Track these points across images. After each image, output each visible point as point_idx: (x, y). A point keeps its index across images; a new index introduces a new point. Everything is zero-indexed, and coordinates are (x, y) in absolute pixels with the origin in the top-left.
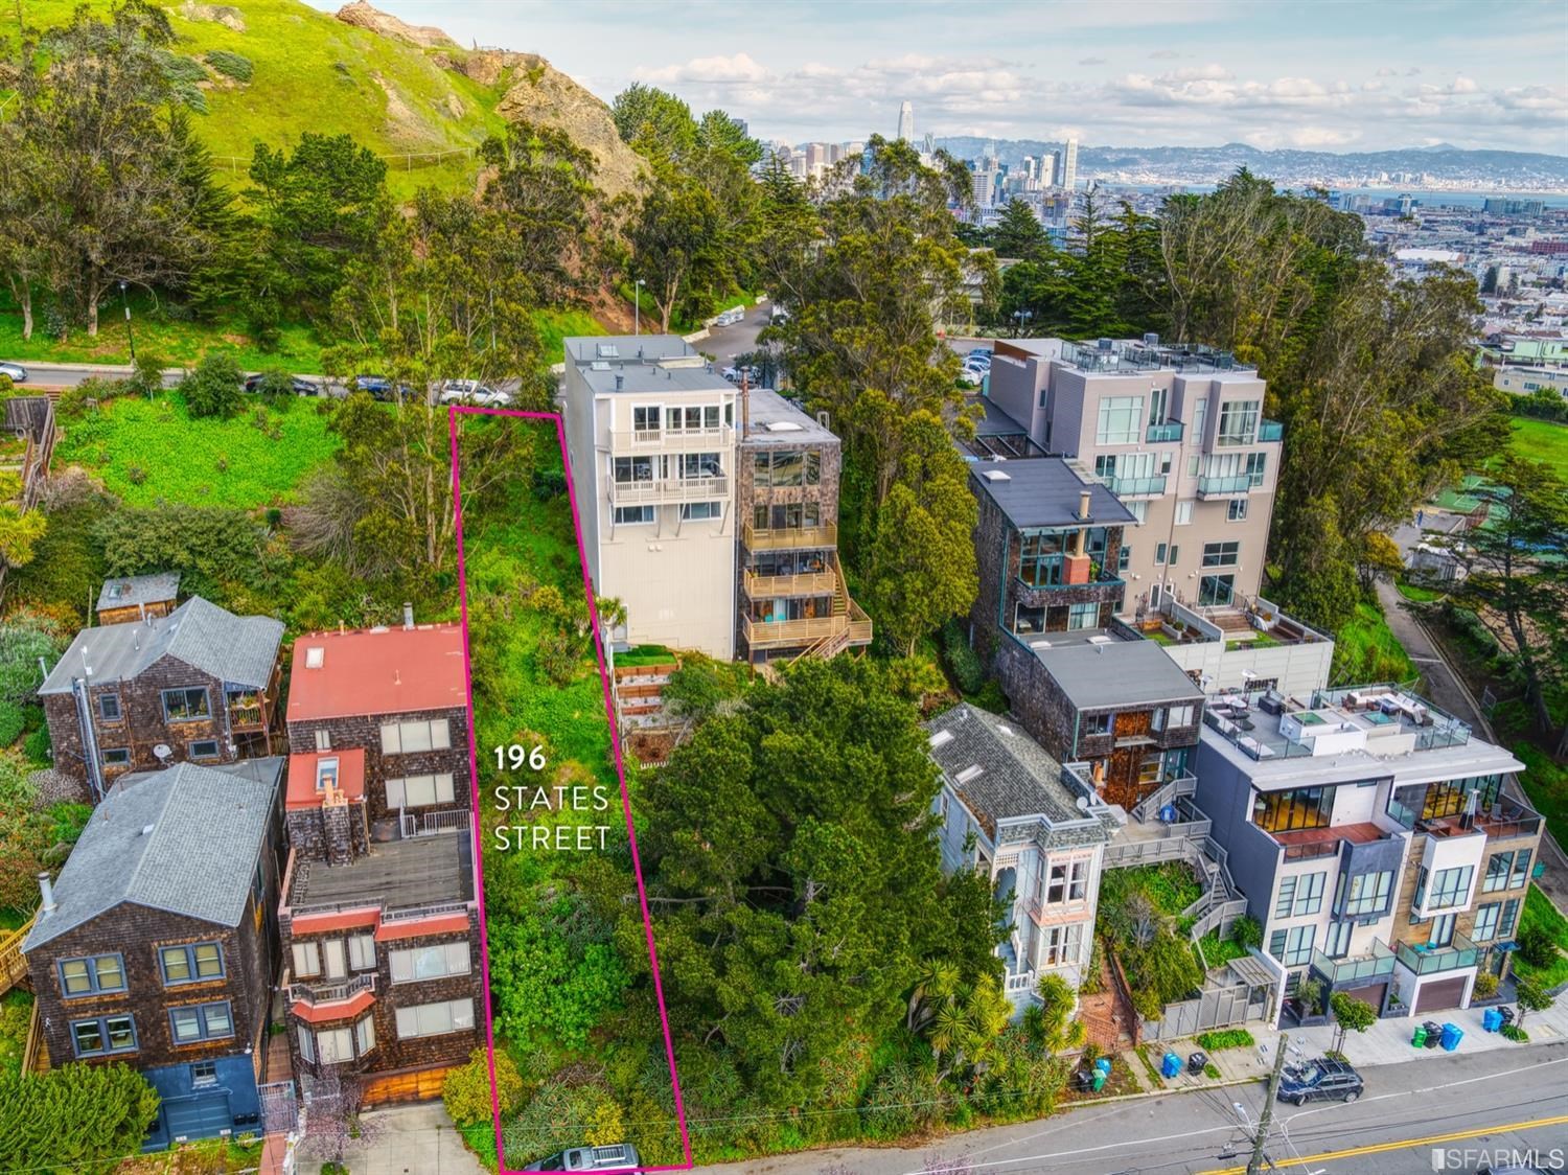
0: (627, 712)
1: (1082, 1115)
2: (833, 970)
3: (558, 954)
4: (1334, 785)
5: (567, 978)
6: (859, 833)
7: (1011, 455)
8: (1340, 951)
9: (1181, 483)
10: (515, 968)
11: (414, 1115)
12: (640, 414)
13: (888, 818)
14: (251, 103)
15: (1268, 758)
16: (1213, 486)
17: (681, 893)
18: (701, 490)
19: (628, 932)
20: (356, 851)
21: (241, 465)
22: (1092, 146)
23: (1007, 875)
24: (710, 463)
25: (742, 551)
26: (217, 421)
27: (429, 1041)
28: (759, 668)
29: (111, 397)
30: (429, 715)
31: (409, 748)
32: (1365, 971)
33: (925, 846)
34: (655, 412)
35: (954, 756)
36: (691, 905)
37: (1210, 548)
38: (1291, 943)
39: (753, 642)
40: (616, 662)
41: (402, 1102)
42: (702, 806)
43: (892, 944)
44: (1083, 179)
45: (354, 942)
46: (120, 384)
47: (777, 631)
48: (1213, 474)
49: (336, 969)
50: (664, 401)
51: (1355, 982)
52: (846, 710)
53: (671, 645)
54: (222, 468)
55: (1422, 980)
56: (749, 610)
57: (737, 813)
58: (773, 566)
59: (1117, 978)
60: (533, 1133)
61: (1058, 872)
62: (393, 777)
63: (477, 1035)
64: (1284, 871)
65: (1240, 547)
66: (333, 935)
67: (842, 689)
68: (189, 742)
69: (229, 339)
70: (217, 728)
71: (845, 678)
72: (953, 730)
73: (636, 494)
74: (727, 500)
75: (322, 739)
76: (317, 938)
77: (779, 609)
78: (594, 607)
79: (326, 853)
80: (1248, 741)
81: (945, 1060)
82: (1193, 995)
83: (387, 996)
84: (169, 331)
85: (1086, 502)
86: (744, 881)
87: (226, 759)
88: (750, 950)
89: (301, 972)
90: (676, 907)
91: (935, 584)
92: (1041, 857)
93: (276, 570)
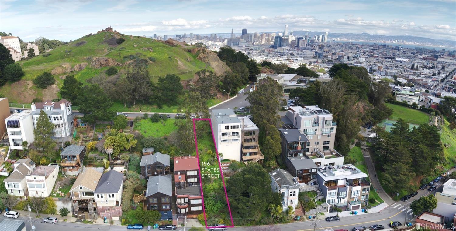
0: (223, 169)
1: (295, 223)
2: (254, 204)
3: (214, 202)
4: (338, 180)
5: (215, 205)
6: (258, 188)
7: (289, 128)
8: (339, 202)
9: (319, 132)
10: (207, 203)
11: (193, 220)
12: (226, 127)
13: (263, 186)
14: (155, 65)
15: (327, 176)
16: (324, 132)
17: (232, 195)
18: (236, 137)
19: (225, 199)
20: (184, 188)
21: (160, 130)
22: (332, 33)
23: (283, 193)
24: (237, 133)
25: (242, 145)
26: (156, 123)
27: (195, 211)
28: (245, 162)
29: (140, 119)
30: (194, 170)
31: (191, 175)
32: (342, 205)
33: (269, 189)
34: (228, 126)
35: (276, 176)
36: (234, 196)
37: (324, 142)
38: (331, 201)
39: (244, 159)
40: (221, 162)
41: (191, 218)
42: (236, 184)
43: (263, 201)
44: (329, 39)
45: (185, 199)
46: (142, 117)
47: (248, 157)
48: (325, 131)
49: (183, 202)
50: (230, 125)
51: (341, 206)
52: (257, 172)
53: (230, 159)
54: (157, 131)
55: (352, 206)
56: (243, 154)
57: (241, 185)
58: (248, 148)
59: (302, 207)
60: (211, 222)
61: (291, 192)
62: (189, 178)
63: (202, 211)
64: (328, 192)
65: (330, 142)
66: (183, 198)
67: (256, 169)
68: (159, 172)
69: (154, 107)
70: (163, 171)
71: (257, 168)
72: (276, 172)
73: (225, 138)
74: (240, 139)
75: (179, 173)
76: (180, 198)
77: (248, 154)
78: (218, 154)
79: (180, 188)
80: (324, 174)
81: (273, 216)
82: (315, 208)
83: (190, 206)
84: (145, 106)
85: (300, 138)
86: (242, 193)
87: (164, 175)
88: (242, 201)
89: (178, 202)
90: (231, 196)
91: (274, 151)
92: (288, 190)
93: (167, 147)
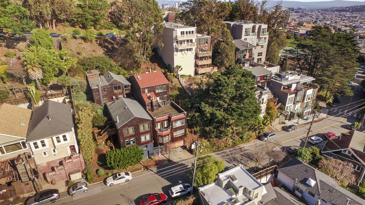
4: (292, 84)
9: (256, 42)
12: (181, 32)
18: (190, 46)
20: (157, 109)
24: (191, 41)
25: (196, 56)
27: (178, 137)
30: (163, 85)
31: (160, 92)
38: (289, 108)
39: (199, 72)
45: (165, 122)
47: (203, 70)
50: (185, 30)
55: (305, 112)
56: (197, 67)
64: (289, 97)
65: (263, 53)
68: (118, 95)
70: (123, 93)
74: (195, 47)
75: (146, 91)
76: (160, 122)
79: (152, 110)
83: (172, 130)
85: (249, 44)
89: (157, 128)
92: (260, 97)
